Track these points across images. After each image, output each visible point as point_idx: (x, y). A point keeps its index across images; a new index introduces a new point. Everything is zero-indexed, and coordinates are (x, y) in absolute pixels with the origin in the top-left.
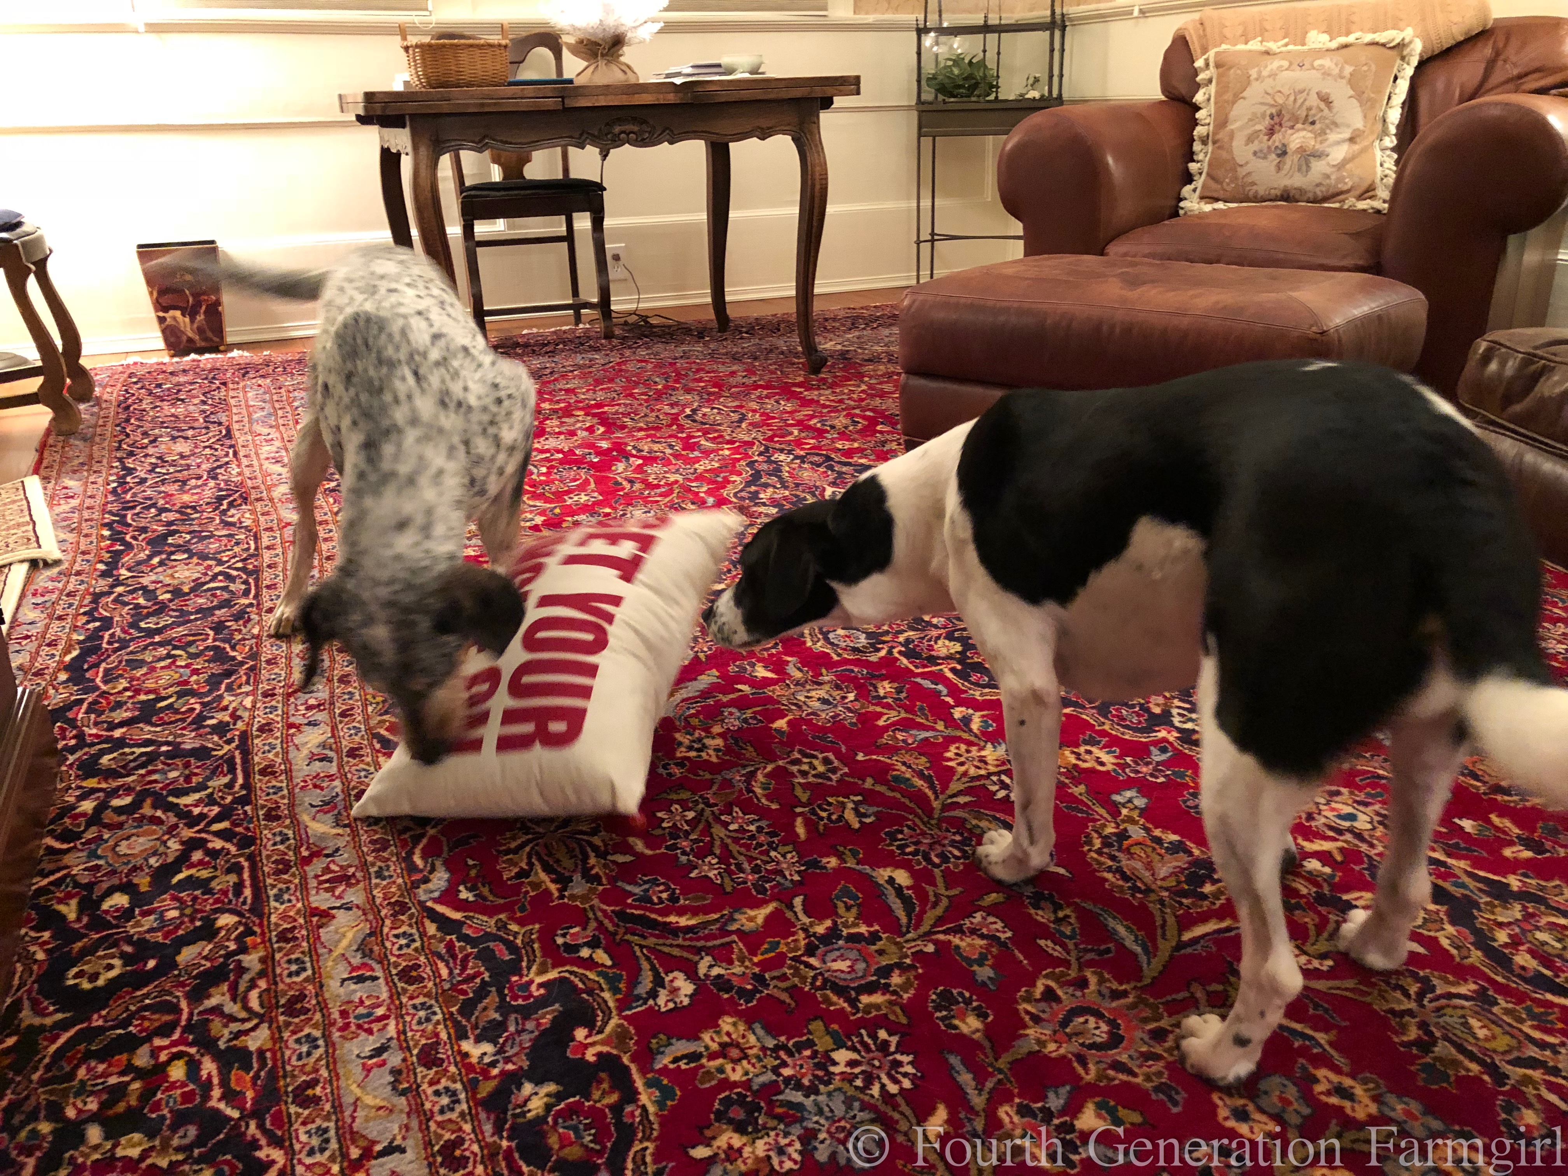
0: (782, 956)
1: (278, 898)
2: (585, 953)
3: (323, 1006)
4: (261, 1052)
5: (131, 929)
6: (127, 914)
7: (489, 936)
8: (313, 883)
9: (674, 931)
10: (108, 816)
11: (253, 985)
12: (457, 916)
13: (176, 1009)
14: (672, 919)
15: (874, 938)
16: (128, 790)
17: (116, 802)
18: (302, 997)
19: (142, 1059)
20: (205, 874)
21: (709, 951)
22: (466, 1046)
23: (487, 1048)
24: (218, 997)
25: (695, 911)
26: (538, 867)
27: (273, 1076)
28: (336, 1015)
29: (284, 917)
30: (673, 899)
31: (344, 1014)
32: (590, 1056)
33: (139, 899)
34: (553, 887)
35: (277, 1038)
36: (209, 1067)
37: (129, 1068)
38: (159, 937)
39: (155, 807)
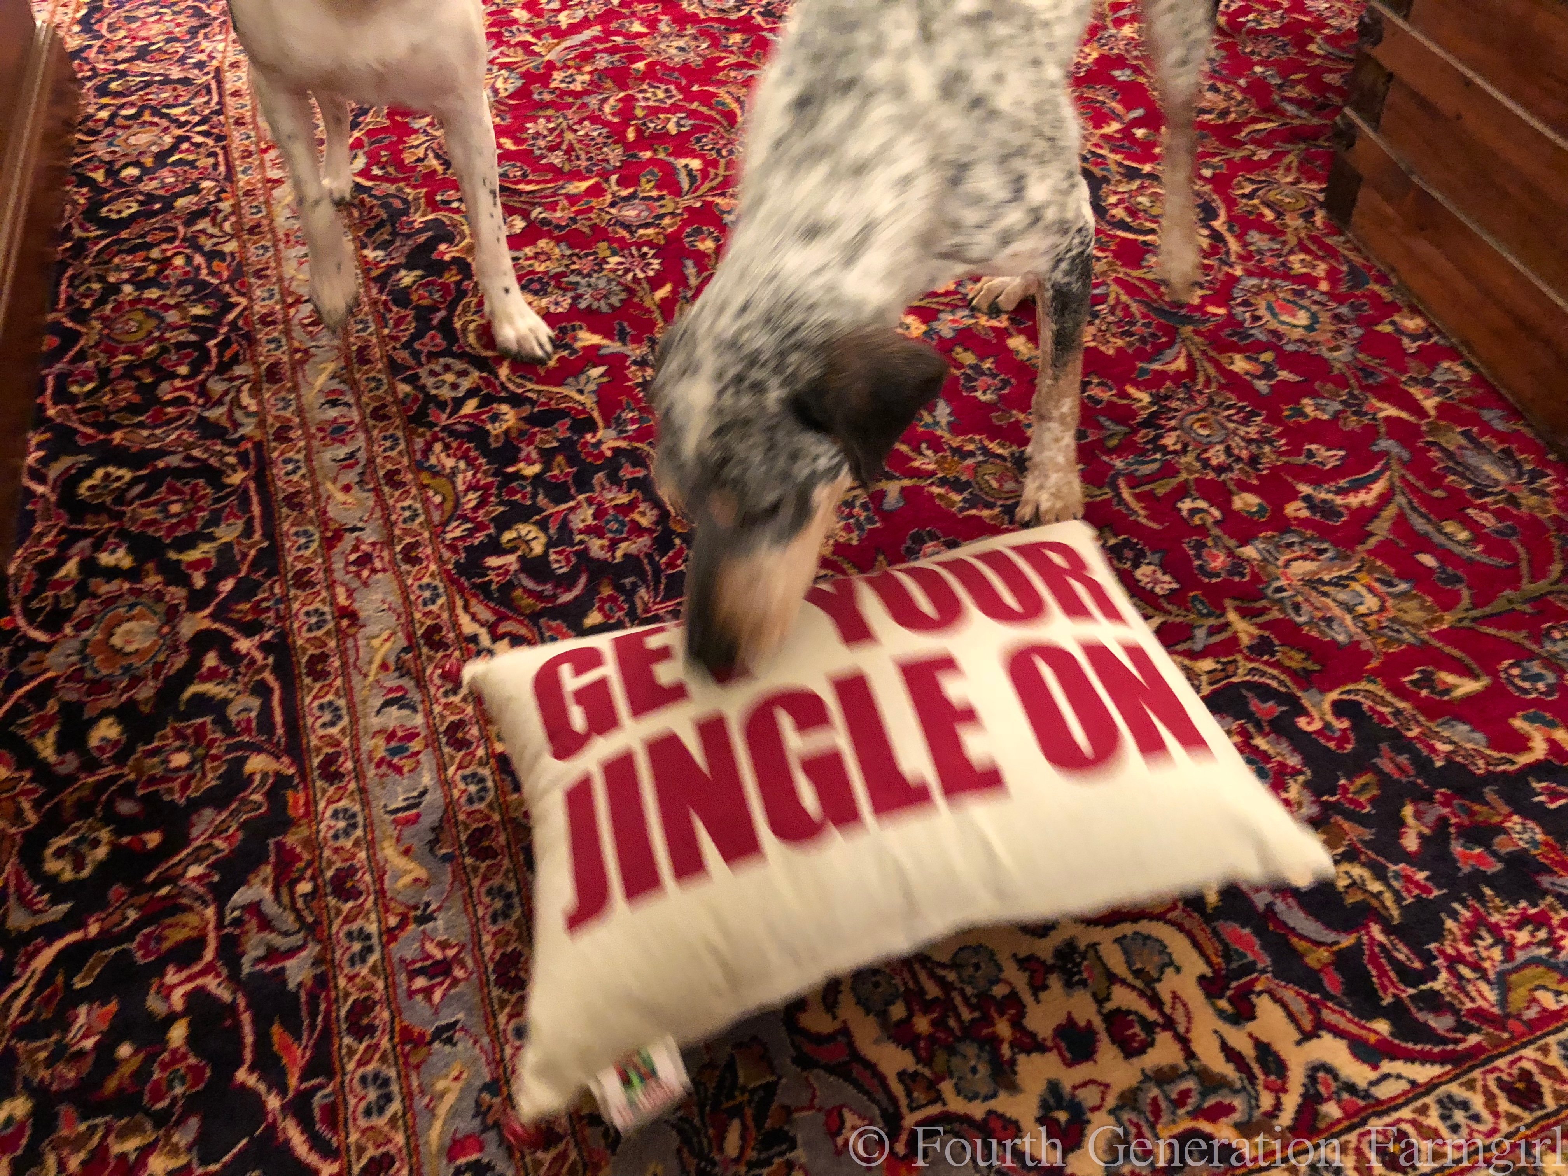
0: (591, 209)
1: (244, 172)
2: (455, 205)
3: (273, 231)
4: (232, 254)
5: (141, 187)
6: (139, 179)
7: (389, 195)
8: (268, 164)
9: (520, 193)
10: (119, 121)
11: (226, 219)
12: (369, 184)
13: (174, 230)
14: (521, 186)
15: (661, 198)
16: (133, 105)
17: (124, 112)
18: (259, 225)
19: (155, 253)
20: (191, 157)
21: (541, 205)
22: (366, 252)
23: (380, 253)
24: (203, 224)
25: (538, 183)
26: (431, 155)
27: (240, 264)
28: (281, 235)
29: (248, 183)
30: (525, 175)
31: (287, 235)
32: (447, 258)
33: (145, 170)
34: (440, 169)
35: (243, 246)
36: (198, 259)
37: (147, 259)
38: (162, 192)
39: (153, 115)
